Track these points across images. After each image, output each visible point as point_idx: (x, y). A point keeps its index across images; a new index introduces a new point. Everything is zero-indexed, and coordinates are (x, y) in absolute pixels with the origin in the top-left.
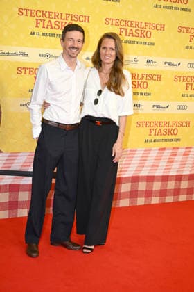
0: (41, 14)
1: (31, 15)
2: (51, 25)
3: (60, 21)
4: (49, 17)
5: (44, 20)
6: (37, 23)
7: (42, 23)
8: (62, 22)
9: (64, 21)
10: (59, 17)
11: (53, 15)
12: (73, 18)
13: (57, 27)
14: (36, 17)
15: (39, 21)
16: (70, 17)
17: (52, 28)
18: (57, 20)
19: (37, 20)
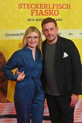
0: (35, 6)
1: (28, 8)
2: (42, 13)
3: (48, 9)
4: (41, 8)
5: (37, 11)
6: (32, 13)
7: (35, 12)
8: (50, 11)
9: (51, 9)
10: (48, 7)
11: (43, 6)
12: (58, 7)
13: (46, 14)
14: (31, 9)
15: (33, 11)
16: (56, 6)
17: (43, 15)
18: (46, 9)
19: (32, 10)
